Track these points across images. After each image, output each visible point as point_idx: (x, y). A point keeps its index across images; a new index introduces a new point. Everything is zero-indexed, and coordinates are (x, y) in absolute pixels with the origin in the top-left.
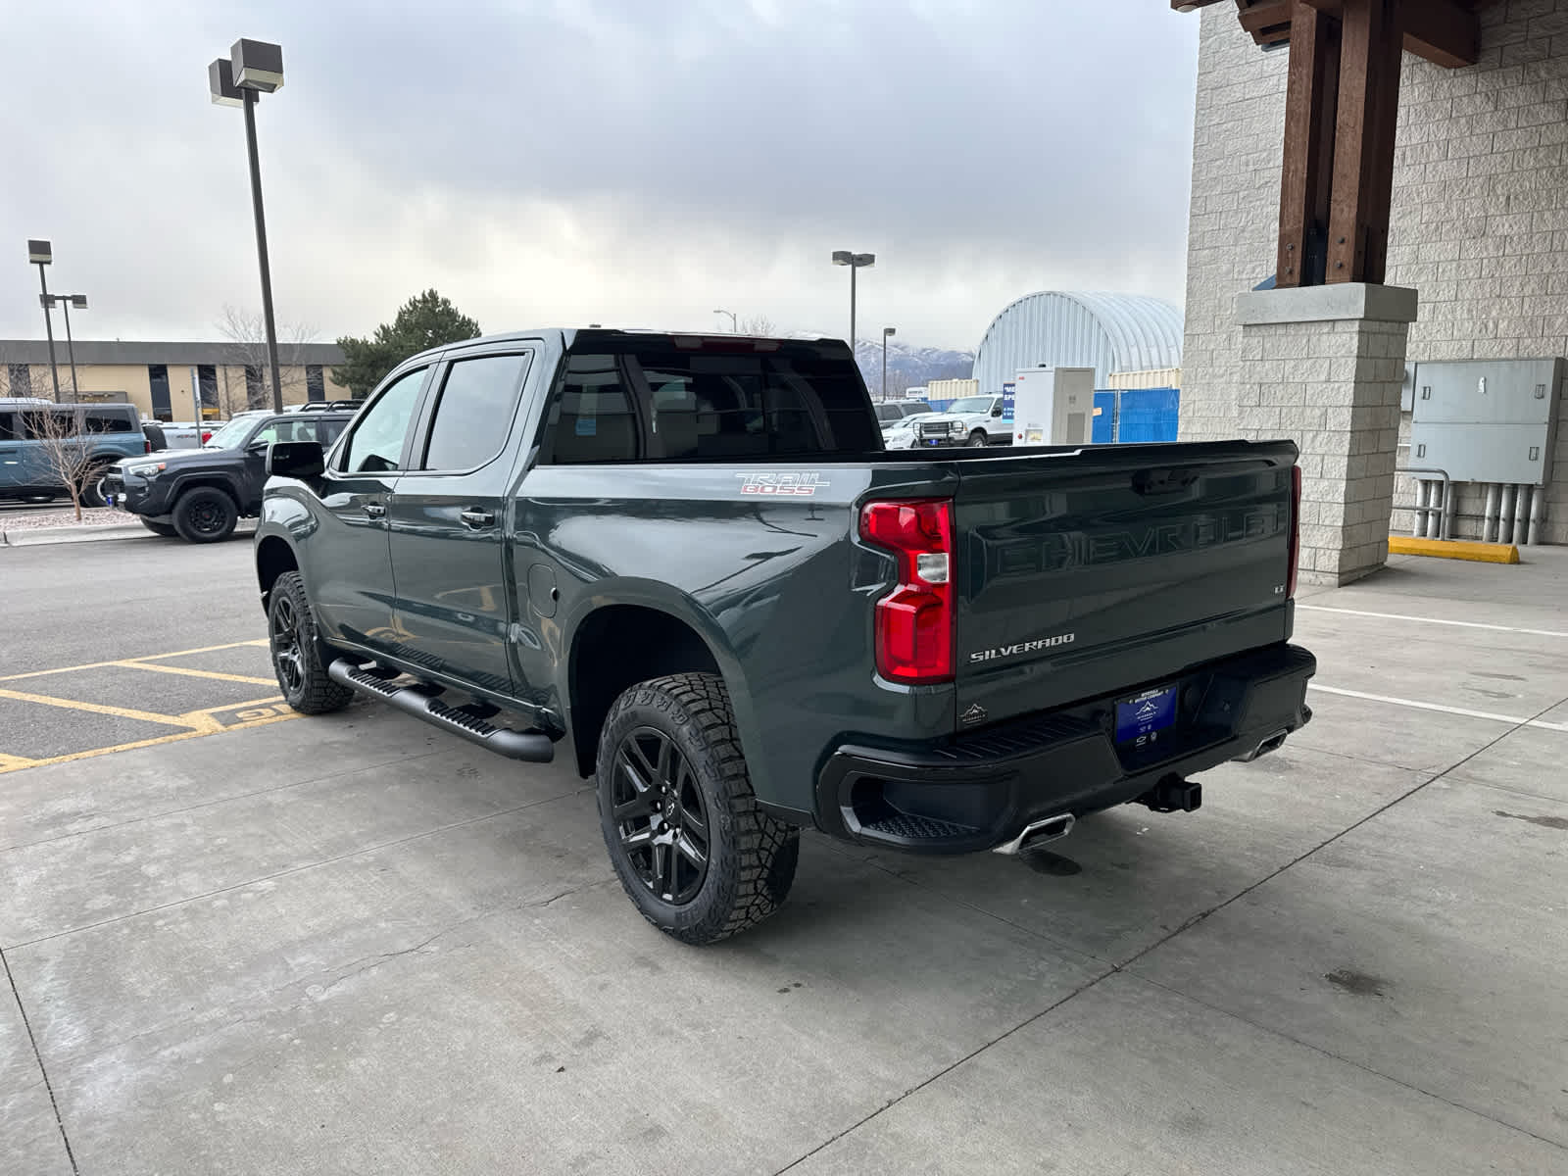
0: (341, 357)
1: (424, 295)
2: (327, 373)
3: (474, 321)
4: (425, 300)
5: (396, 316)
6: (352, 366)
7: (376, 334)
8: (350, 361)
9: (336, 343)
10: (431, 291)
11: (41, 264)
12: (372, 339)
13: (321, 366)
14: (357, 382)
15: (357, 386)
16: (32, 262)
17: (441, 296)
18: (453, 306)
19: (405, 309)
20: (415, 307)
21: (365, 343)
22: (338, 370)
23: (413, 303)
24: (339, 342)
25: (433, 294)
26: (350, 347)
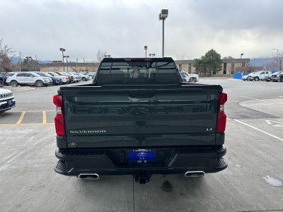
2: (192, 65)
3: (220, 54)
4: (211, 51)
7: (201, 58)
8: (196, 63)
10: (212, 49)
11: (146, 49)
14: (196, 66)
17: (214, 50)
18: (216, 52)
19: (207, 53)
20: (209, 52)
21: (199, 59)
24: (194, 59)
26: (196, 60)
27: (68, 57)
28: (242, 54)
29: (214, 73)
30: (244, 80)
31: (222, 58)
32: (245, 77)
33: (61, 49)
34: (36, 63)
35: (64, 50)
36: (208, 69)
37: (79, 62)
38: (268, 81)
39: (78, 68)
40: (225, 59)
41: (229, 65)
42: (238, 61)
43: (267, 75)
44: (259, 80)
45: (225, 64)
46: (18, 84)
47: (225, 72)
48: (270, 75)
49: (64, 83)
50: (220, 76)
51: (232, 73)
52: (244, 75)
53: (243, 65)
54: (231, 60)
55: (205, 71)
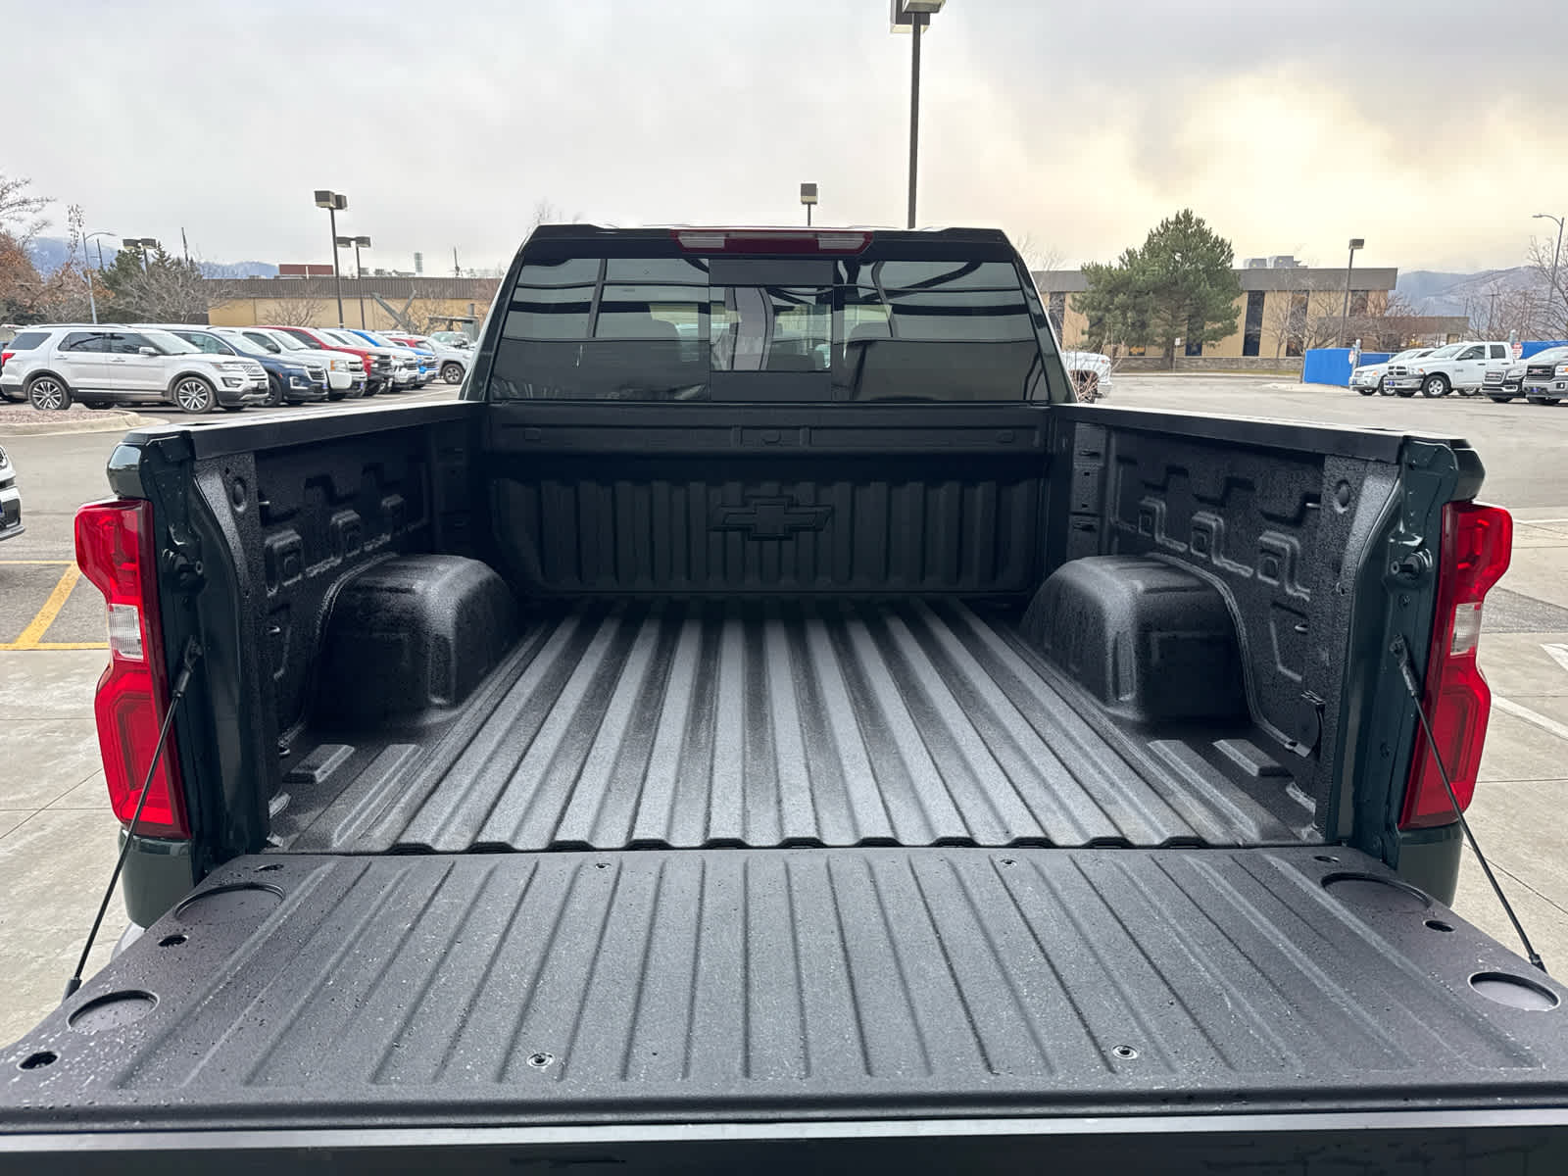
0: (1083, 284)
1: (1177, 216)
2: (1069, 300)
3: (1227, 241)
4: (1178, 221)
5: (1145, 240)
6: (1094, 292)
7: (1122, 260)
8: (1092, 288)
9: (1079, 269)
10: (1186, 211)
11: (809, 204)
12: (1116, 264)
13: (1063, 293)
14: (1094, 309)
15: (1093, 313)
16: (804, 203)
17: (1195, 216)
18: (1206, 227)
19: (1155, 231)
20: (1166, 229)
21: (1109, 269)
22: (1077, 296)
23: (1165, 226)
24: (1083, 269)
25: (1187, 215)
26: (1094, 273)
27: (363, 241)
28: (1357, 243)
29: (1193, 349)
30: (1366, 391)
31: (1238, 264)
32: (1370, 374)
33: (322, 197)
34: (186, 273)
35: (340, 202)
36: (1157, 327)
37: (428, 272)
38: (1501, 399)
39: (421, 309)
40: (1257, 267)
41: (1276, 306)
42: (1330, 279)
43: (1494, 365)
44: (1448, 390)
45: (1256, 300)
46: (71, 396)
47: (1251, 346)
48: (1514, 363)
49: (336, 396)
50: (1227, 366)
51: (1293, 351)
52: (1364, 361)
53: (1360, 307)
54: (1290, 275)
55: (1139, 336)
